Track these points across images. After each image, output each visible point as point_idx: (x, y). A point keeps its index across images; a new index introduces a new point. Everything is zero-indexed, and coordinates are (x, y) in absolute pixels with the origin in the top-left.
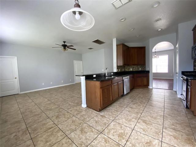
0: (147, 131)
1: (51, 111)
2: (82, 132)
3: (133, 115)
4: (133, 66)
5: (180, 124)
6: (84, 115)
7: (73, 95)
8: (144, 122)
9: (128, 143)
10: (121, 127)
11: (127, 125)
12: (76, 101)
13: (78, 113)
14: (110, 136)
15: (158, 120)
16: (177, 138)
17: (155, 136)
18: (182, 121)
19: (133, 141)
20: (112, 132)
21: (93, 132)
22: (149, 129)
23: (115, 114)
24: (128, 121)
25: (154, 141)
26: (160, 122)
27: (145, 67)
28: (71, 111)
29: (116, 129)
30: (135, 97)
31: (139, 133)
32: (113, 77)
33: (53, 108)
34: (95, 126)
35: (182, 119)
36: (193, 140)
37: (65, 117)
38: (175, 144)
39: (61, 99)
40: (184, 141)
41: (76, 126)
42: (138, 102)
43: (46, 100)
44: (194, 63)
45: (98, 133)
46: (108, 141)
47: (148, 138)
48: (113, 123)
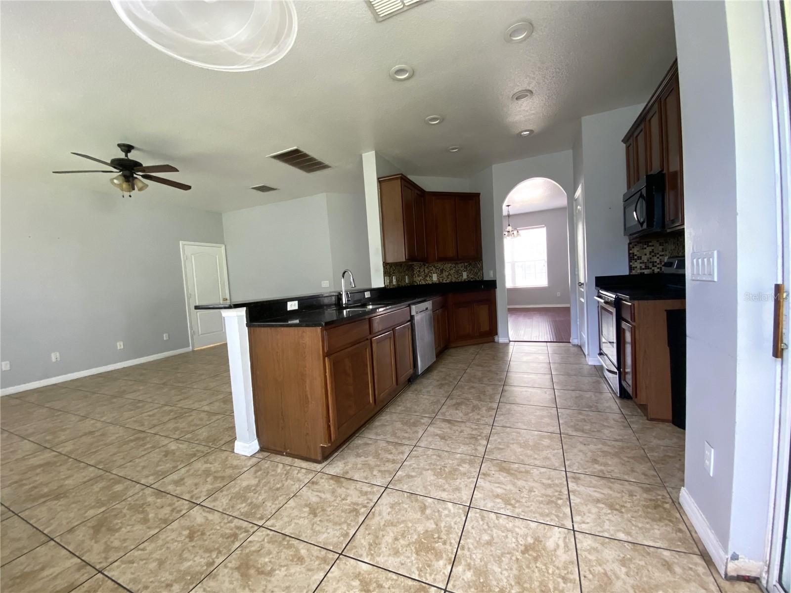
0: (518, 501)
1: (63, 501)
2: (245, 576)
3: (460, 451)
4: (439, 265)
5: (616, 455)
6: (248, 488)
7: (186, 404)
8: (502, 469)
9: (459, 569)
10: (423, 509)
11: (444, 495)
12: (203, 433)
13: (218, 484)
14: (381, 560)
15: (545, 453)
16: (618, 507)
17: (547, 515)
18: (620, 444)
19: (477, 555)
20: (389, 539)
21: (300, 560)
22: (525, 494)
23: (390, 457)
24: (445, 478)
25: (551, 537)
26: (553, 459)
27: (482, 269)
28: (179, 482)
29: (403, 522)
30: (455, 378)
31: (493, 516)
32: (371, 307)
33: (69, 482)
34: (309, 532)
35: (618, 438)
36: (667, 506)
37: (145, 520)
38: (618, 531)
39: (116, 433)
40: (640, 513)
41: (214, 555)
42: (470, 396)
43: (27, 446)
44: (629, 249)
45: (324, 560)
46: (377, 582)
47: (527, 527)
48: (386, 500)
